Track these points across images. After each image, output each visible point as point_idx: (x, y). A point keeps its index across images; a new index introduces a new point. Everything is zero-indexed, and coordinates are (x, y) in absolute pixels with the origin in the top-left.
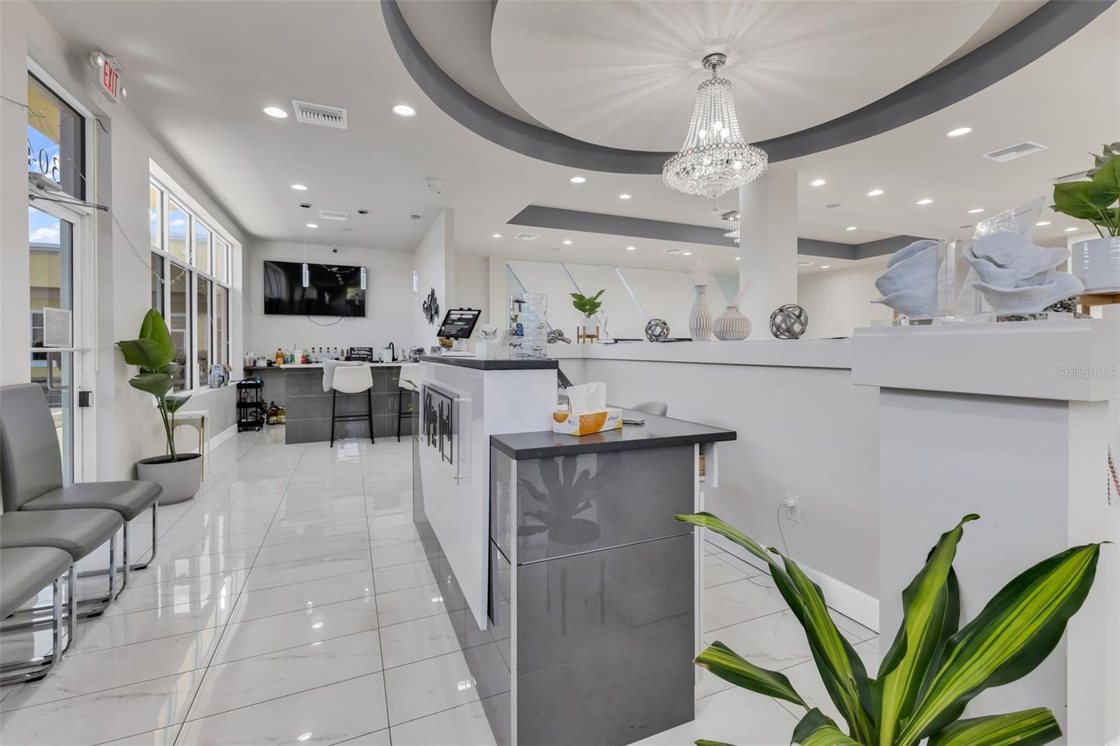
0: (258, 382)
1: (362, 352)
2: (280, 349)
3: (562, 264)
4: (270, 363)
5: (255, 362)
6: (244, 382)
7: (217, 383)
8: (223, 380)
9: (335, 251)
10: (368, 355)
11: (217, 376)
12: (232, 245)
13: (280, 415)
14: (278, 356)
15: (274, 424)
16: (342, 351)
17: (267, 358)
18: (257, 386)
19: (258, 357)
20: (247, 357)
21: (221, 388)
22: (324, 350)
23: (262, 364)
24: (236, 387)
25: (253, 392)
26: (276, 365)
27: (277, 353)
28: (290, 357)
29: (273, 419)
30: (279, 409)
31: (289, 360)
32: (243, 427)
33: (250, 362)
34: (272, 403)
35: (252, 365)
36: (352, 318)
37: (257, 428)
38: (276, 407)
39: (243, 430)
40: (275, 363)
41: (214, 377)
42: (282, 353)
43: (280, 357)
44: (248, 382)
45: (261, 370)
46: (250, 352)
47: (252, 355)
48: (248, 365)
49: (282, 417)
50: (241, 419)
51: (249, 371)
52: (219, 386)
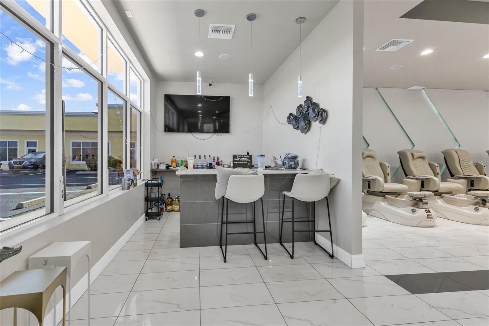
0: (160, 181)
1: (243, 159)
2: (174, 157)
3: (377, 89)
4: (168, 167)
5: (158, 166)
6: (150, 182)
7: (126, 186)
8: (132, 183)
9: (210, 85)
10: (248, 162)
11: (127, 179)
12: (144, 80)
13: (174, 205)
14: (172, 162)
15: (170, 211)
16: (214, 158)
17: (166, 163)
18: (159, 185)
19: (160, 162)
20: (153, 162)
21: (130, 189)
22: (202, 157)
23: (163, 167)
24: (144, 185)
25: (155, 189)
26: (172, 167)
27: (172, 159)
28: (180, 162)
29: (169, 208)
30: (173, 200)
31: (180, 164)
32: (149, 216)
33: (155, 166)
34: (169, 195)
35: (156, 168)
36: (220, 134)
37: (158, 218)
38: (171, 198)
39: (149, 219)
40: (171, 166)
41: (125, 180)
42: (175, 159)
43: (174, 162)
44: (153, 182)
45: (162, 171)
46: (155, 159)
47: (156, 161)
48: (153, 168)
49: (175, 206)
50: (147, 210)
51: (154, 172)
52: (128, 188)
